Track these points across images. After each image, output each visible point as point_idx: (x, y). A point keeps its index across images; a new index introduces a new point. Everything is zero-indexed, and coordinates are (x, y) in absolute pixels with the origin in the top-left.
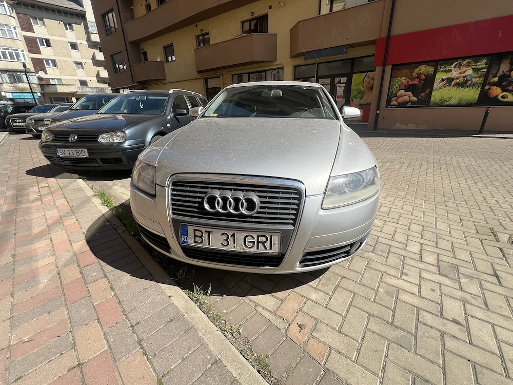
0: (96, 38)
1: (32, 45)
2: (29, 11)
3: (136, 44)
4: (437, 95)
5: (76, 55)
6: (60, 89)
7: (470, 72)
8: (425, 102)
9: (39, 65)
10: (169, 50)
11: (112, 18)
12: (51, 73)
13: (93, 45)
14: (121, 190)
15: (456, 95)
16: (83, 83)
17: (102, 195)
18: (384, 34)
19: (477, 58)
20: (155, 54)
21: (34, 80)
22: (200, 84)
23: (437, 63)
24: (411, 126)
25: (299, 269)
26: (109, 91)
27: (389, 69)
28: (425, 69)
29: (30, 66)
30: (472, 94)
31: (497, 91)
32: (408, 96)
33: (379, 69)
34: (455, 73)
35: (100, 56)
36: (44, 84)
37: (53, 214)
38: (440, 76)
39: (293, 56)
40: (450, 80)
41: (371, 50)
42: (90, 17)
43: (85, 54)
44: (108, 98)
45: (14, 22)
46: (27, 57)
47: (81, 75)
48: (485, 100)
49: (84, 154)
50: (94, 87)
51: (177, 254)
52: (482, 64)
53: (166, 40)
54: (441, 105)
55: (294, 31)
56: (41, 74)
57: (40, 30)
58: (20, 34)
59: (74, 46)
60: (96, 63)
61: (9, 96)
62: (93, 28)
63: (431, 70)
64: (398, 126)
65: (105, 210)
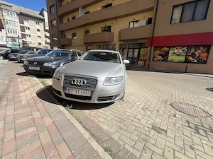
0: (47, 28)
1: (23, 29)
2: (24, 17)
3: (62, 32)
4: (170, 58)
5: (39, 33)
6: (30, 45)
7: (181, 51)
8: (166, 60)
9: (24, 36)
10: (74, 35)
11: (54, 22)
12: (28, 39)
13: (46, 30)
14: (49, 82)
15: (177, 59)
16: (40, 44)
17: (42, 83)
18: (151, 36)
19: (183, 47)
20: (69, 36)
21: (21, 41)
22: (85, 48)
23: (169, 47)
24: (161, 69)
25: (96, 102)
26: (49, 48)
27: (153, 48)
28: (166, 49)
29: (20, 36)
30: (183, 59)
31: (191, 58)
32: (160, 58)
33: (149, 48)
34: (176, 51)
35: (48, 35)
36: (24, 43)
37: (26, 87)
38: (171, 52)
39: (120, 41)
40: (174, 53)
41: (147, 41)
42: (46, 21)
43: (42, 33)
44: (49, 51)
45: (17, 20)
46: (19, 33)
47: (39, 41)
48: (187, 61)
49: (38, 69)
50: (44, 46)
51: (63, 96)
52: (185, 48)
53: (74, 31)
54: (172, 62)
55: (120, 32)
56: (24, 39)
57: (26, 24)
58: (19, 24)
59: (38, 30)
60: (46, 37)
61: (10, 46)
62: (47, 25)
63: (168, 49)
64: (157, 68)
65: (43, 87)
